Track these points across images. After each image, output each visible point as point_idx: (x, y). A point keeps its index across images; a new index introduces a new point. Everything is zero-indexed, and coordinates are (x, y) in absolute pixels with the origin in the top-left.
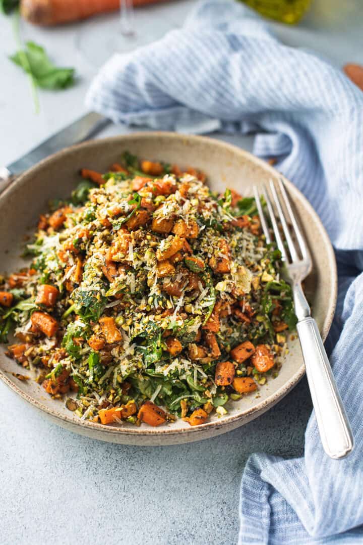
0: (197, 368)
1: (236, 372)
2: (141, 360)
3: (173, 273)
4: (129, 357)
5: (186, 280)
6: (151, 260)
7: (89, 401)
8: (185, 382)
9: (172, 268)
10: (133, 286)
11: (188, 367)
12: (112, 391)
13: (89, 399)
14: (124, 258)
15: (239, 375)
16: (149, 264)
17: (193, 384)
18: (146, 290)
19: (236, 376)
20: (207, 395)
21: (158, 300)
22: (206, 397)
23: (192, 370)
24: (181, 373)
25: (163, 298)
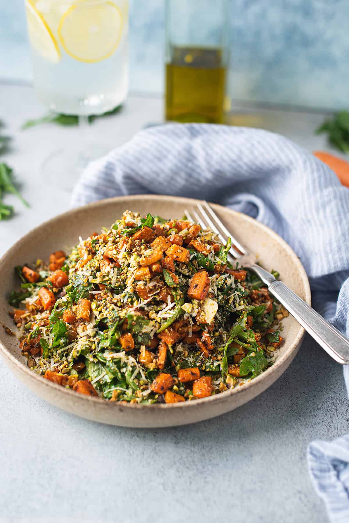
0: (139, 369)
1: (173, 386)
2: (96, 343)
3: (147, 277)
4: (89, 337)
5: (157, 289)
6: (135, 262)
7: (45, 364)
8: (123, 374)
9: (148, 273)
10: (114, 280)
11: (132, 364)
12: (66, 363)
13: (46, 362)
14: (116, 255)
15: (175, 391)
16: (132, 264)
17: (130, 380)
18: (123, 287)
19: (171, 389)
20: (138, 394)
21: (128, 297)
22: (136, 396)
23: (134, 368)
24: (123, 366)
25: (134, 297)
